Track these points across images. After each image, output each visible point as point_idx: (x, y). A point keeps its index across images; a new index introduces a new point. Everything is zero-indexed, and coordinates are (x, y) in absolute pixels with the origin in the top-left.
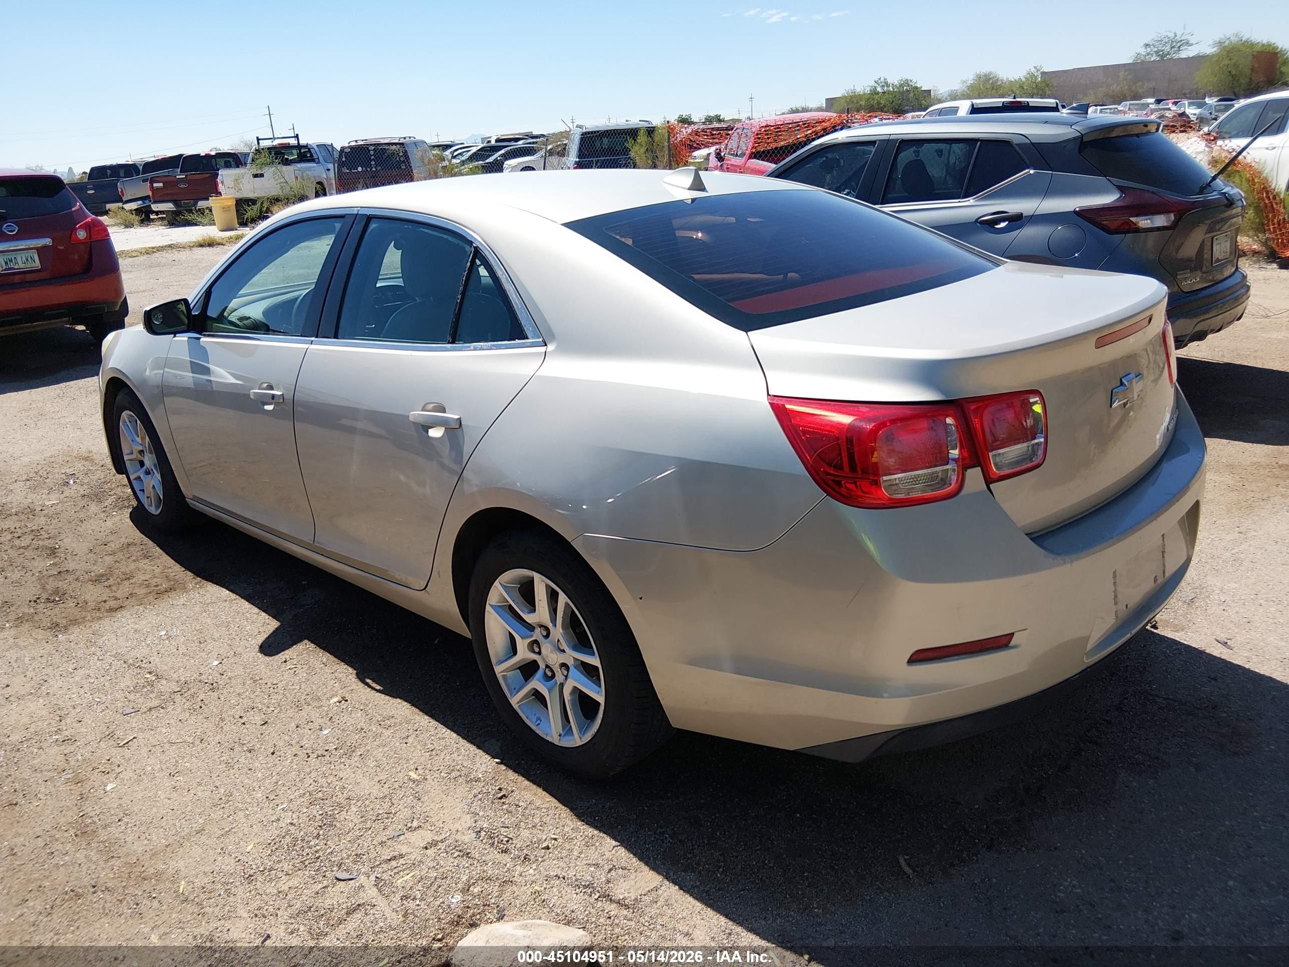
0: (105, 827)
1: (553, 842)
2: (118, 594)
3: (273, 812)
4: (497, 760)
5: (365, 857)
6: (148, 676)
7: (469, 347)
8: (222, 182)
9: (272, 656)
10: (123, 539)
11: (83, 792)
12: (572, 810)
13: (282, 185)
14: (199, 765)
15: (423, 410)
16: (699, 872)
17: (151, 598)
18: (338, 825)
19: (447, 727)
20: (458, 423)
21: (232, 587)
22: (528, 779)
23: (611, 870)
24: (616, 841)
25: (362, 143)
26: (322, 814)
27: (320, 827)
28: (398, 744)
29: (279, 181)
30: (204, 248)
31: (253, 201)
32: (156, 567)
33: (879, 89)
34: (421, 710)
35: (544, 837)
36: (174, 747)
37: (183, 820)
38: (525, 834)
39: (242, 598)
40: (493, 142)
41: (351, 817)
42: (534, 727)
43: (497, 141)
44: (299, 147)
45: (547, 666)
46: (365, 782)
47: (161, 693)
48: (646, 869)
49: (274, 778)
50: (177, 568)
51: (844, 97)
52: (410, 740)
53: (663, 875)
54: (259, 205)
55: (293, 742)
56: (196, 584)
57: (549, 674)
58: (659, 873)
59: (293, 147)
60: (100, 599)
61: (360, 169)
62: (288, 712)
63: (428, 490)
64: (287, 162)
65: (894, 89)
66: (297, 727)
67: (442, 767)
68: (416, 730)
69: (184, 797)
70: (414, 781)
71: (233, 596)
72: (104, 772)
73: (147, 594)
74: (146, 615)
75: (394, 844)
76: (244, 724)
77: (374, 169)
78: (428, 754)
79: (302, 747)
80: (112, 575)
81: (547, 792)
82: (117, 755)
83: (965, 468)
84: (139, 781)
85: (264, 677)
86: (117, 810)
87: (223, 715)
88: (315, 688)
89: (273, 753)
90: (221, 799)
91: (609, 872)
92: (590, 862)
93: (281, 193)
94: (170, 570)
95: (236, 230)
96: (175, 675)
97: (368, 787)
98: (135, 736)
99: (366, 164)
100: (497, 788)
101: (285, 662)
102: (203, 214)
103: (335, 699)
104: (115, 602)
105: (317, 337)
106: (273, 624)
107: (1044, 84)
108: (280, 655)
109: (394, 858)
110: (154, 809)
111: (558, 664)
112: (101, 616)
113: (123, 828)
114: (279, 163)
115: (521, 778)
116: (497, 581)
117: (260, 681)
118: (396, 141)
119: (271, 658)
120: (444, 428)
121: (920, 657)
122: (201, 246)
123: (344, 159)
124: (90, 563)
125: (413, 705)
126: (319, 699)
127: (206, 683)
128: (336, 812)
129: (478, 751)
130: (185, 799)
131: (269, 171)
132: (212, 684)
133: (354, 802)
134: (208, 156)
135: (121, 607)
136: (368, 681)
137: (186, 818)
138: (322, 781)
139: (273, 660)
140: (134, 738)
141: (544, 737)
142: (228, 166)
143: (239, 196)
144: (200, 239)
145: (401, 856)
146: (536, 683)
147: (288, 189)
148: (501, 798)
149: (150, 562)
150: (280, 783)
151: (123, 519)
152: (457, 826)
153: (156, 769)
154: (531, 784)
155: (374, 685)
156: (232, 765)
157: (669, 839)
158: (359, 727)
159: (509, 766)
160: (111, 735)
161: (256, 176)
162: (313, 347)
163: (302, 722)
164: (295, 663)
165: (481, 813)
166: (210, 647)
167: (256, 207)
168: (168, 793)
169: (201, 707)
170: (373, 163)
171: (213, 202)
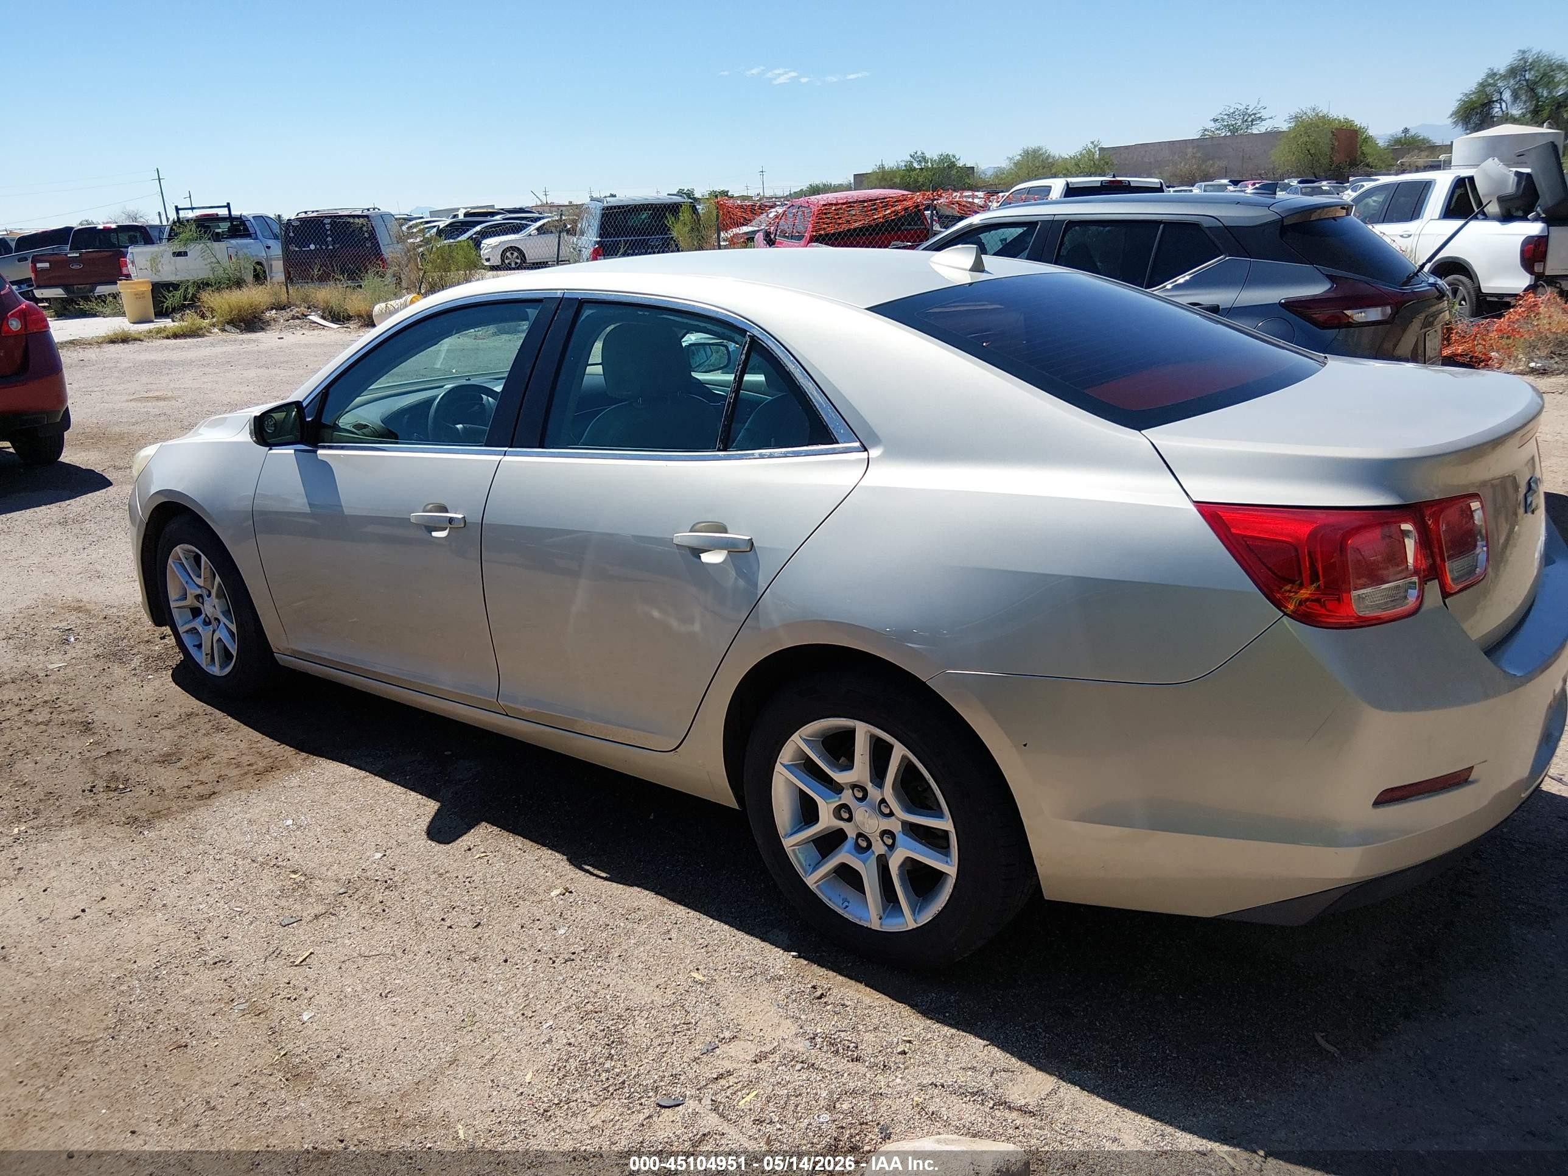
0: (323, 1066)
1: (908, 1045)
2: (202, 777)
3: (538, 1032)
4: (794, 954)
5: (682, 1078)
6: (293, 876)
7: (753, 454)
8: (133, 262)
9: (448, 843)
10: (177, 709)
11: (273, 1025)
12: (912, 1006)
13: (213, 265)
14: (415, 981)
15: (690, 532)
16: (1096, 1069)
17: (250, 779)
18: (630, 1042)
19: (712, 917)
20: (750, 543)
21: (354, 762)
22: (841, 974)
23: (992, 1073)
24: (984, 1039)
25: (315, 214)
26: (604, 1030)
27: (608, 1045)
28: (661, 941)
29: (209, 261)
30: (116, 345)
31: (175, 286)
32: (238, 741)
33: (916, 165)
34: (671, 899)
35: (895, 1040)
36: (371, 962)
37: (424, 1050)
38: (869, 1037)
39: (376, 775)
40: (461, 217)
41: (639, 1030)
42: (840, 911)
43: (466, 215)
44: (230, 218)
45: (860, 835)
46: (640, 988)
47: (321, 898)
48: (1032, 1070)
49: (521, 990)
50: (267, 741)
51: (874, 173)
52: (674, 934)
53: (1055, 1075)
54: (182, 290)
55: (526, 946)
56: (304, 760)
57: (864, 844)
58: (1050, 1074)
59: (223, 219)
60: (180, 784)
61: (312, 247)
62: (502, 910)
63: (697, 627)
64: (218, 238)
65: (932, 165)
66: (522, 927)
67: (728, 965)
68: (676, 923)
69: (413, 1021)
70: (702, 984)
71: (363, 773)
72: (289, 999)
73: (242, 775)
74: (254, 801)
75: (712, 1059)
76: (450, 927)
77: (331, 247)
78: (703, 950)
79: (539, 951)
80: (182, 754)
81: (871, 988)
82: (298, 976)
83: (1424, 581)
84: (341, 1004)
85: (450, 869)
86: (329, 1044)
87: (418, 918)
88: (523, 880)
89: (506, 961)
90: (463, 1020)
91: (991, 1076)
92: (963, 1065)
93: (211, 276)
94: (259, 745)
95: (153, 322)
96: (329, 873)
97: (646, 994)
98: (311, 950)
99: (321, 240)
100: (810, 986)
101: (470, 849)
102: (105, 302)
103: (557, 892)
104: (202, 787)
105: (511, 447)
106: (431, 807)
107: (1102, 162)
108: (457, 842)
109: (720, 1076)
110: (379, 1039)
111: (879, 831)
112: (192, 805)
113: (348, 1065)
114: (209, 239)
115: (831, 974)
116: (797, 734)
117: (448, 875)
118: (359, 213)
119: (449, 846)
120: (726, 552)
121: (1389, 797)
122: (113, 341)
123: (292, 234)
124: (145, 739)
125: (657, 893)
126: (534, 892)
127: (377, 880)
128: (621, 1026)
129: (763, 944)
130: (415, 1024)
131: (195, 250)
132: (386, 882)
133: (637, 1012)
134: (107, 230)
135: (214, 793)
136: (587, 867)
137: (428, 1047)
138: (585, 991)
139: (452, 848)
140: (311, 953)
141: (857, 921)
142: (134, 241)
143: (157, 279)
144: (111, 333)
145: (730, 1073)
146: (844, 856)
147: (221, 271)
148: (820, 998)
149: (227, 735)
150: (531, 996)
151: (164, 683)
152: (780, 1033)
153: (358, 989)
154: (848, 980)
155: (596, 872)
156: (458, 977)
157: (1044, 1034)
158: (601, 923)
159: (811, 960)
160: (277, 953)
161: (178, 254)
162: (507, 458)
163: (526, 921)
164: (483, 850)
165: (803, 1017)
166: (361, 837)
167: (178, 294)
168: (387, 1018)
169: (384, 911)
170: (329, 239)
171: (121, 287)
